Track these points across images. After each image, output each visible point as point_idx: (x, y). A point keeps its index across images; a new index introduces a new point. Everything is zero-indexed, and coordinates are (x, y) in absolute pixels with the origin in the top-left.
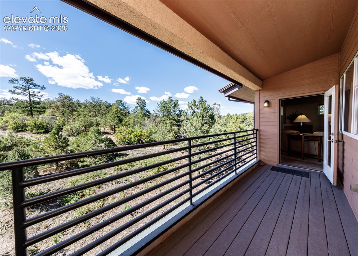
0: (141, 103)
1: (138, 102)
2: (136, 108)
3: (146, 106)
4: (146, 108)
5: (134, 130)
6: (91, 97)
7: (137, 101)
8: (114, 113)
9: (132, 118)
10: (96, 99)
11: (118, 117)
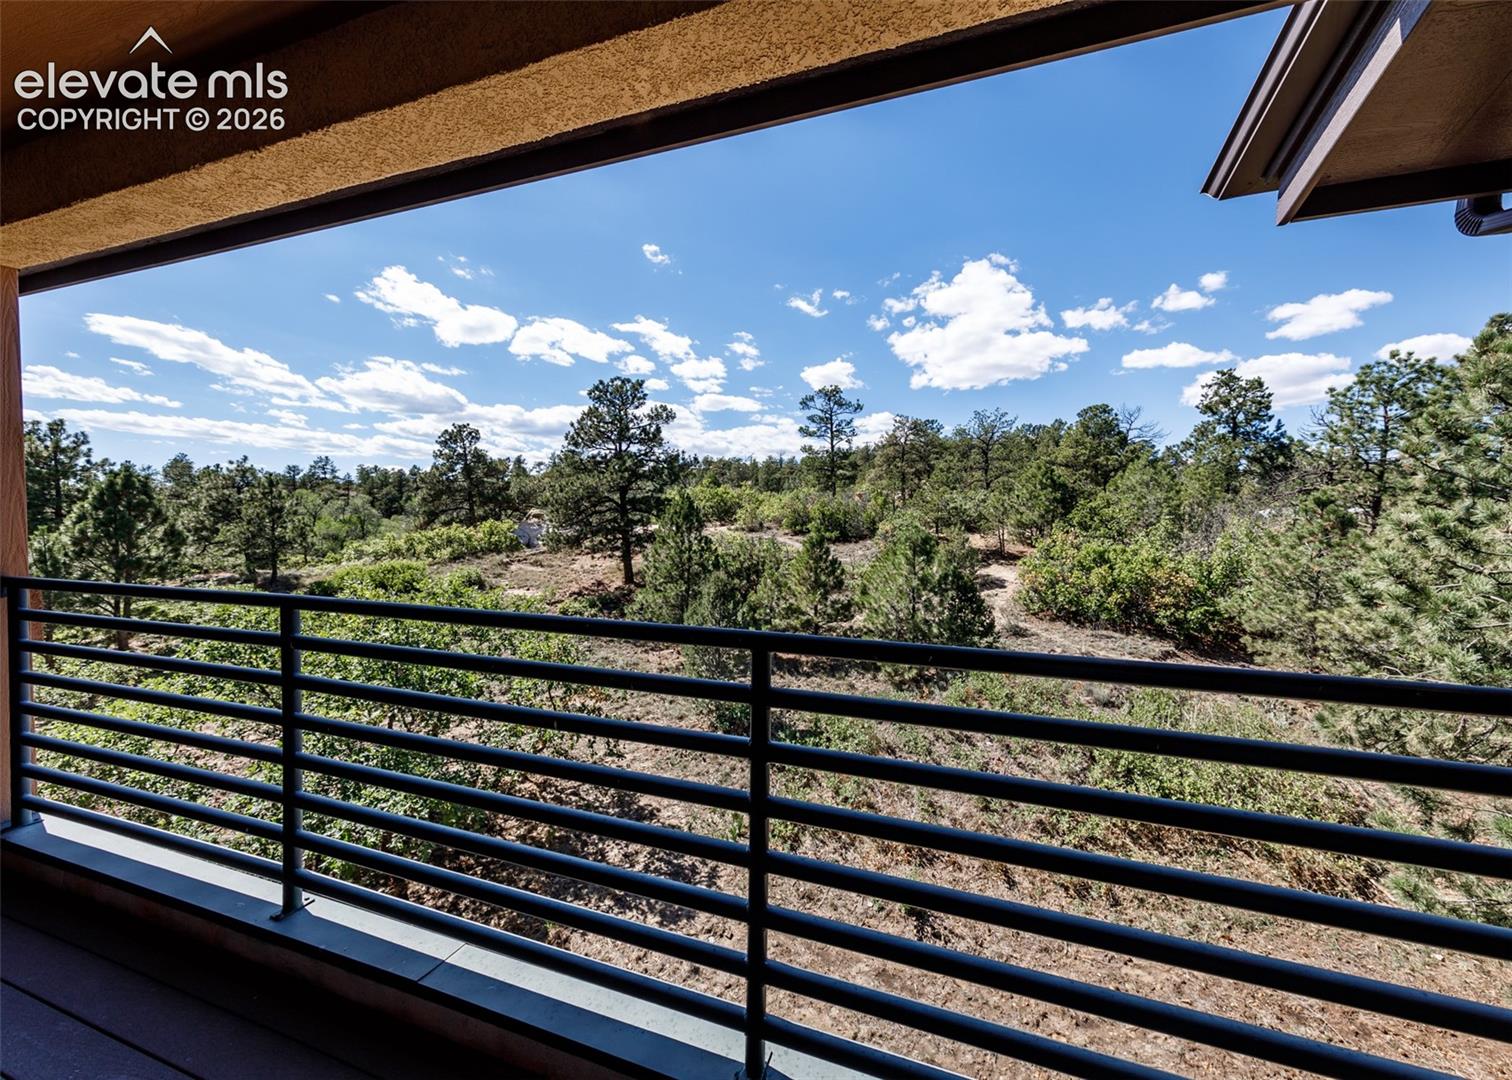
0: (1234, 404)
1: (1216, 398)
2: (1203, 431)
3: (1270, 413)
4: (1271, 426)
5: (1115, 550)
6: (977, 413)
7: (1205, 396)
8: (1039, 468)
9: (1132, 489)
10: (993, 418)
11: (1057, 486)
